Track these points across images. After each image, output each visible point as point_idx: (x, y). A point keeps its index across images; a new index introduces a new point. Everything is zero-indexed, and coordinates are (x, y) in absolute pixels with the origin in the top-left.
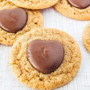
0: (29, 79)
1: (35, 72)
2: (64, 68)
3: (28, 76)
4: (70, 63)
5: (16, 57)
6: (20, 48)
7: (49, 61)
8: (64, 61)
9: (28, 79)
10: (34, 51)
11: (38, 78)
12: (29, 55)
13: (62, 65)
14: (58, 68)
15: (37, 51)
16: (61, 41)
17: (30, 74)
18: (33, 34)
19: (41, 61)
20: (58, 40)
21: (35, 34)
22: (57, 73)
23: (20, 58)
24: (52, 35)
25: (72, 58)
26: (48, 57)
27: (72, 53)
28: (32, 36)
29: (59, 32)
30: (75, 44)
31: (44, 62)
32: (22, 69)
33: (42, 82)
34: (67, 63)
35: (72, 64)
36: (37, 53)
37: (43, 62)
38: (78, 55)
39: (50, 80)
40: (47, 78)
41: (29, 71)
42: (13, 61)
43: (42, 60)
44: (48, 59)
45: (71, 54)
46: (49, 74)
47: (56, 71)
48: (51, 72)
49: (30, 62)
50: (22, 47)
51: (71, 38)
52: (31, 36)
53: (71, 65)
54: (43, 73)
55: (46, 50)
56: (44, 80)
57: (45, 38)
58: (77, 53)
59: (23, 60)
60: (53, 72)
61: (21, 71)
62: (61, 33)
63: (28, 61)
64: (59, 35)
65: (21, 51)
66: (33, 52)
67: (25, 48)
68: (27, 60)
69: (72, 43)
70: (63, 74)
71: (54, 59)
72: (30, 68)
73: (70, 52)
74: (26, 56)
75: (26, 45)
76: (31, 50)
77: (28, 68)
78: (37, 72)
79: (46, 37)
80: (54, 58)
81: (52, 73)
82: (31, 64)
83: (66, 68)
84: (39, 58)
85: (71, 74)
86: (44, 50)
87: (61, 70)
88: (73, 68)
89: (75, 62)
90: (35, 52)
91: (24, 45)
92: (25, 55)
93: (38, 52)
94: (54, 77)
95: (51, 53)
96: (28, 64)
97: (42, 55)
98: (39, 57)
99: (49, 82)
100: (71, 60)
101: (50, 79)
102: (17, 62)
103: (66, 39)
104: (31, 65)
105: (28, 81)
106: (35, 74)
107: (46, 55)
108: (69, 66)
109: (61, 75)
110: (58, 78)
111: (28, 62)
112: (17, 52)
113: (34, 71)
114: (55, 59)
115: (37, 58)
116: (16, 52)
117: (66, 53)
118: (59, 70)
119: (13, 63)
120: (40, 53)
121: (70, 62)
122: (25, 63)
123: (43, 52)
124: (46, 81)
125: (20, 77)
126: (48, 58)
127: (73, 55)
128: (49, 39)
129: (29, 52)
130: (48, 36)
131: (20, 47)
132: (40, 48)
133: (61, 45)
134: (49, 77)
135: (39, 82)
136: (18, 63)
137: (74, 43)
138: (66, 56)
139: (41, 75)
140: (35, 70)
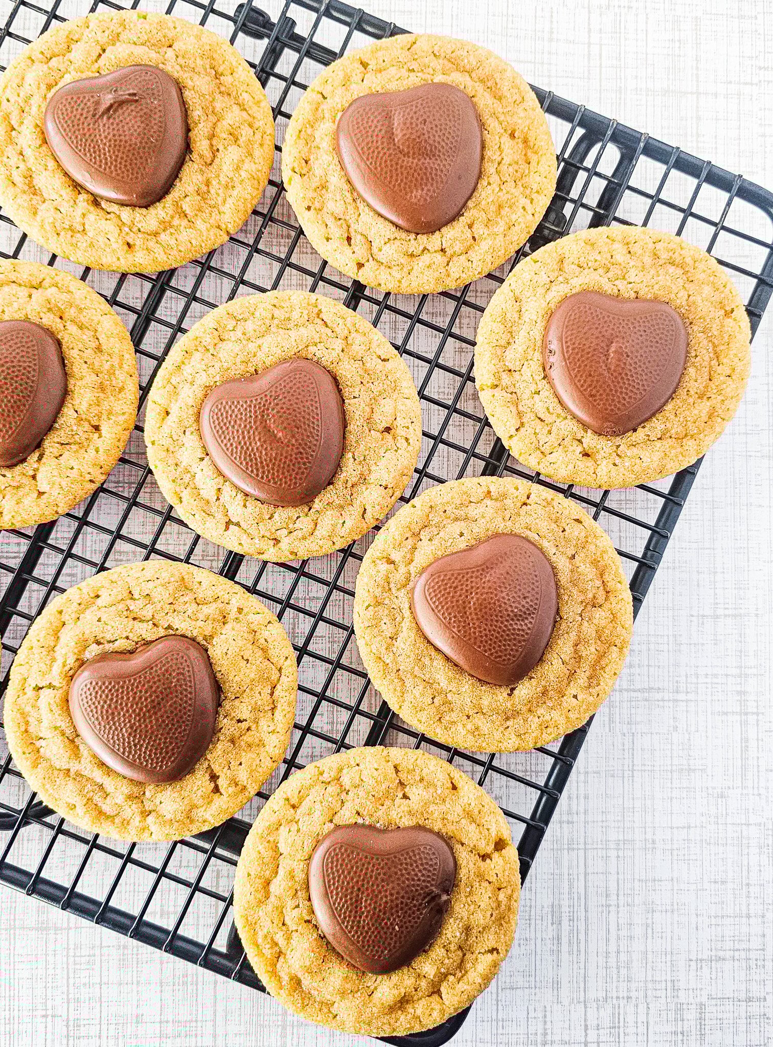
0: (545, 449)
1: (570, 426)
2: (677, 419)
3: (543, 438)
4: (699, 401)
5: (501, 359)
6: (517, 320)
7: (627, 394)
8: (680, 391)
9: (542, 449)
10: (573, 349)
11: (580, 449)
12: (552, 359)
13: (669, 407)
14: (654, 419)
15: (583, 350)
16: (684, 303)
17: (550, 432)
18: (571, 259)
19: (594, 392)
20: (673, 296)
21: (582, 259)
22: (648, 436)
23: (518, 363)
24: (653, 272)
25: (710, 380)
26: (622, 378)
27: (717, 357)
28: (569, 267)
29: (683, 252)
30: (735, 320)
31: (608, 395)
32: (520, 408)
33: (589, 462)
34: (691, 400)
35: (708, 404)
36: (582, 356)
37: (601, 395)
38: (738, 371)
39: (618, 461)
40: (608, 450)
41: (549, 419)
42: (493, 377)
43: (601, 387)
44: (621, 387)
45: (714, 362)
46: (618, 438)
47: (644, 427)
48: (628, 431)
49: (553, 387)
50: (526, 317)
51: (727, 291)
52: (565, 265)
53: (704, 407)
54: (599, 433)
55: (621, 347)
56: (599, 457)
57: (621, 285)
58: (736, 360)
59: (529, 375)
60: (635, 430)
61: (520, 414)
62: (688, 260)
63: (545, 382)
64: (679, 271)
65: (523, 333)
66: (567, 352)
67: (540, 325)
68: (544, 378)
69: (726, 311)
70: (670, 440)
71: (643, 385)
72: (551, 411)
73: (711, 355)
74: (541, 359)
75: (542, 312)
76: (560, 339)
77: (545, 410)
78: (575, 428)
79: (624, 278)
80: (645, 383)
81: (630, 433)
82: (557, 396)
83: (681, 419)
84: (589, 379)
85: (698, 441)
86: (613, 349)
87: (663, 426)
88: (709, 418)
89: (720, 398)
90: (576, 350)
91: (534, 309)
92: (537, 355)
93: (588, 353)
94: (635, 451)
95: (636, 363)
96: (546, 393)
97: (603, 369)
98: (590, 375)
99: (615, 465)
100: (706, 387)
101: (618, 455)
102: (506, 379)
103: (707, 290)
104: (556, 400)
105: (542, 456)
106: (566, 433)
107: (615, 371)
108: (696, 412)
109: (658, 444)
110: (647, 454)
111: (547, 386)
112: (506, 337)
113: (566, 421)
114: (648, 389)
115: (581, 376)
116: (504, 336)
117: (693, 360)
118: (656, 426)
119: (489, 384)
120: (595, 357)
121: (701, 397)
122: (533, 388)
123: (607, 356)
124: (605, 462)
125: (515, 438)
126: (624, 383)
127: (719, 369)
128: (636, 287)
129: (554, 346)
130: (632, 276)
131: (516, 315)
132: (597, 338)
133: (679, 320)
134: (618, 446)
135: (579, 463)
136: (509, 383)
137: (732, 311)
138: (691, 371)
139: (590, 439)
140: (569, 417)
